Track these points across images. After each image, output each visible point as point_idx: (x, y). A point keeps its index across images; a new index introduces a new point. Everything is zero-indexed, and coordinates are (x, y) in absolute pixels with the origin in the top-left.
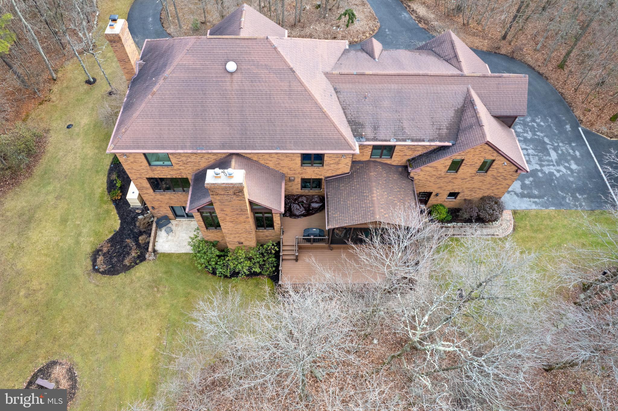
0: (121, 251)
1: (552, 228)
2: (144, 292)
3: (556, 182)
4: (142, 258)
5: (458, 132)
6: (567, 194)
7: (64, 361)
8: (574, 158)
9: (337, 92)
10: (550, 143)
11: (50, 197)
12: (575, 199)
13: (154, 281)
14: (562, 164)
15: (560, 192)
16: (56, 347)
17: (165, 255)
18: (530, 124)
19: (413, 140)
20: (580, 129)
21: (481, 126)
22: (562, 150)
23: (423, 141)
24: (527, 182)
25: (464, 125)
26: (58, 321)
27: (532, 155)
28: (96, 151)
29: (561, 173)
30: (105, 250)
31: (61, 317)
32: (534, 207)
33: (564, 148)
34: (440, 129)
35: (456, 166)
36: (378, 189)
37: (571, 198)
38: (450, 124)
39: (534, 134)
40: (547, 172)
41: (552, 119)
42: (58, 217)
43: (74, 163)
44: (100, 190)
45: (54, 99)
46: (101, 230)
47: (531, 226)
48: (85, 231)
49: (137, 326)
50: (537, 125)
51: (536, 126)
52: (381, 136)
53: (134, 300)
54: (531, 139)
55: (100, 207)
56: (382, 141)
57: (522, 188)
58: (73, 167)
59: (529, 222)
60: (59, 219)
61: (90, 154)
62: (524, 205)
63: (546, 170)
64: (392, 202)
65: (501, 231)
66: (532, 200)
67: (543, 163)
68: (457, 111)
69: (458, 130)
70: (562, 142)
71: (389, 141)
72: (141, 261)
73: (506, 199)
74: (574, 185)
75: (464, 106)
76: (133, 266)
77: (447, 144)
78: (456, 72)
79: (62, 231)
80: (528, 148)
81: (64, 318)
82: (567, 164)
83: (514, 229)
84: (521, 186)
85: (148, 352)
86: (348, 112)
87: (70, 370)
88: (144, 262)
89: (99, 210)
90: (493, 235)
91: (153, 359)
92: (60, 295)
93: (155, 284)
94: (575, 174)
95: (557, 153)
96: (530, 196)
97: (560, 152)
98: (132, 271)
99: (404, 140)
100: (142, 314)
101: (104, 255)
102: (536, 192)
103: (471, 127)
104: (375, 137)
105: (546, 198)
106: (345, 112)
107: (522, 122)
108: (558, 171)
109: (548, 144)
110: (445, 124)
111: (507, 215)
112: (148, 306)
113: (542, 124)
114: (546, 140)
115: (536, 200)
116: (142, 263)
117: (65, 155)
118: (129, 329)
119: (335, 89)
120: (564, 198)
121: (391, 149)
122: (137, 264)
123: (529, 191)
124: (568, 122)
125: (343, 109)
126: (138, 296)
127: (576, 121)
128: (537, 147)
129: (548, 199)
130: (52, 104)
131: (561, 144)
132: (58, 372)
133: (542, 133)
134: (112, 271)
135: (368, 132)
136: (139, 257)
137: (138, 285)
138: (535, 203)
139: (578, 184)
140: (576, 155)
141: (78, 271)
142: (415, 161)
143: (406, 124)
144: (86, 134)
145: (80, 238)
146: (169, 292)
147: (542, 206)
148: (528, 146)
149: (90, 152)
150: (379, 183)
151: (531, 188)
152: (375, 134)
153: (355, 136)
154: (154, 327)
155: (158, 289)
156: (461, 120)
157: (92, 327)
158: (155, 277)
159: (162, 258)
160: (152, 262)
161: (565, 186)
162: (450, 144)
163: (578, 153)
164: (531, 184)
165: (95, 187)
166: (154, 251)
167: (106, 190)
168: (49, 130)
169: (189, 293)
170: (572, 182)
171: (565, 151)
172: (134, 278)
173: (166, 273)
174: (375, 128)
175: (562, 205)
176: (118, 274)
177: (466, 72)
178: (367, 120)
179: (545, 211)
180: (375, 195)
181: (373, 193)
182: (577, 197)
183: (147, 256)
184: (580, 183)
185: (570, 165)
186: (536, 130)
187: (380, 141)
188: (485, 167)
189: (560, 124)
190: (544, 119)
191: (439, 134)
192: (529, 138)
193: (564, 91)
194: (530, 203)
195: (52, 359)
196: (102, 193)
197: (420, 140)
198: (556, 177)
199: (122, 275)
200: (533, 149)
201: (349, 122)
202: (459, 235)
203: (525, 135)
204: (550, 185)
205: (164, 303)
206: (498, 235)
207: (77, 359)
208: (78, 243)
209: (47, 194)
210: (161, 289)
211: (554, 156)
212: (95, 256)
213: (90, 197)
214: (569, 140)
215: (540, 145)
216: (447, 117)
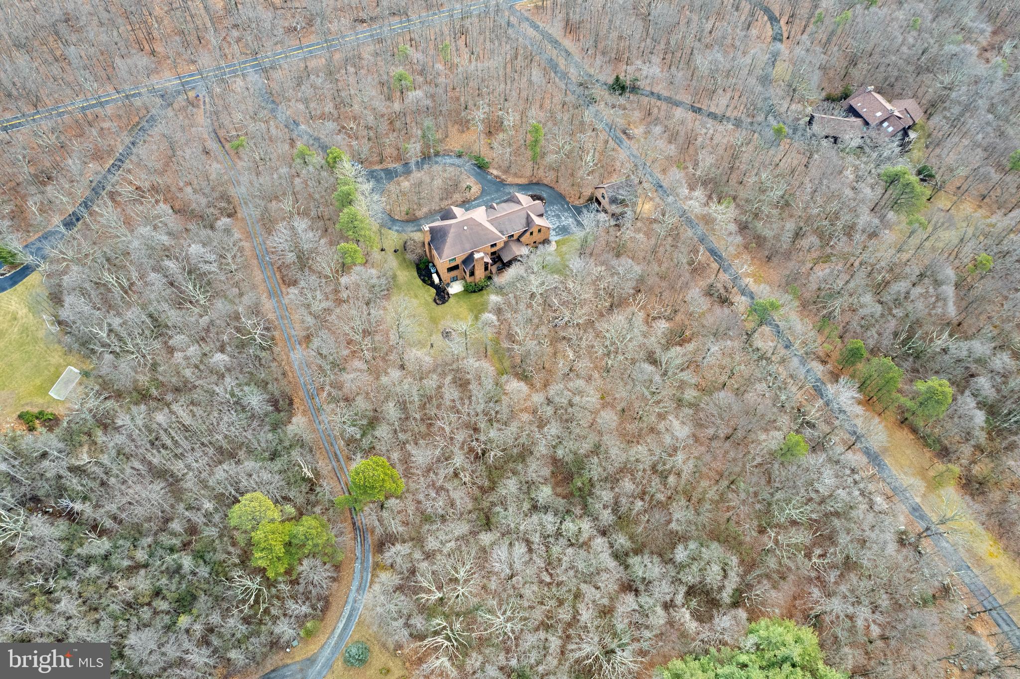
0: (441, 298)
2: (455, 306)
5: (529, 224)
8: (570, 217)
9: (493, 225)
10: (561, 215)
14: (567, 220)
15: (568, 230)
18: (552, 209)
19: (517, 231)
20: (570, 206)
21: (534, 220)
24: (555, 232)
33: (566, 214)
35: (531, 233)
38: (526, 223)
39: (555, 213)
56: (510, 234)
59: (561, 241)
62: (558, 238)
63: (562, 224)
64: (519, 249)
66: (560, 235)
67: (560, 222)
68: (526, 218)
70: (565, 212)
73: (551, 238)
77: (527, 229)
78: (521, 207)
80: (552, 220)
83: (557, 246)
84: (553, 233)
86: (498, 229)
95: (564, 217)
98: (448, 301)
99: (515, 232)
101: (438, 299)
102: (561, 233)
103: (531, 222)
104: (507, 234)
107: (549, 210)
108: (566, 223)
110: (524, 223)
111: (554, 243)
113: (557, 208)
116: (449, 298)
121: (512, 236)
123: (558, 233)
124: (565, 204)
127: (568, 202)
133: (557, 211)
134: (442, 303)
135: (505, 233)
136: (447, 297)
137: (453, 304)
142: (520, 236)
143: (514, 228)
145: (427, 300)
150: (513, 246)
153: (502, 235)
156: (528, 221)
159: (454, 295)
160: (452, 297)
164: (558, 231)
166: (451, 294)
172: (450, 303)
173: (458, 298)
174: (507, 231)
176: (445, 303)
177: (525, 206)
178: (504, 230)
181: (513, 249)
183: (449, 296)
188: (539, 231)
189: (563, 206)
191: (524, 227)
192: (551, 217)
197: (519, 230)
201: (500, 232)
203: (549, 217)
212: (435, 300)
213: (419, 286)
214: (567, 211)
215: (558, 217)
216: (524, 221)
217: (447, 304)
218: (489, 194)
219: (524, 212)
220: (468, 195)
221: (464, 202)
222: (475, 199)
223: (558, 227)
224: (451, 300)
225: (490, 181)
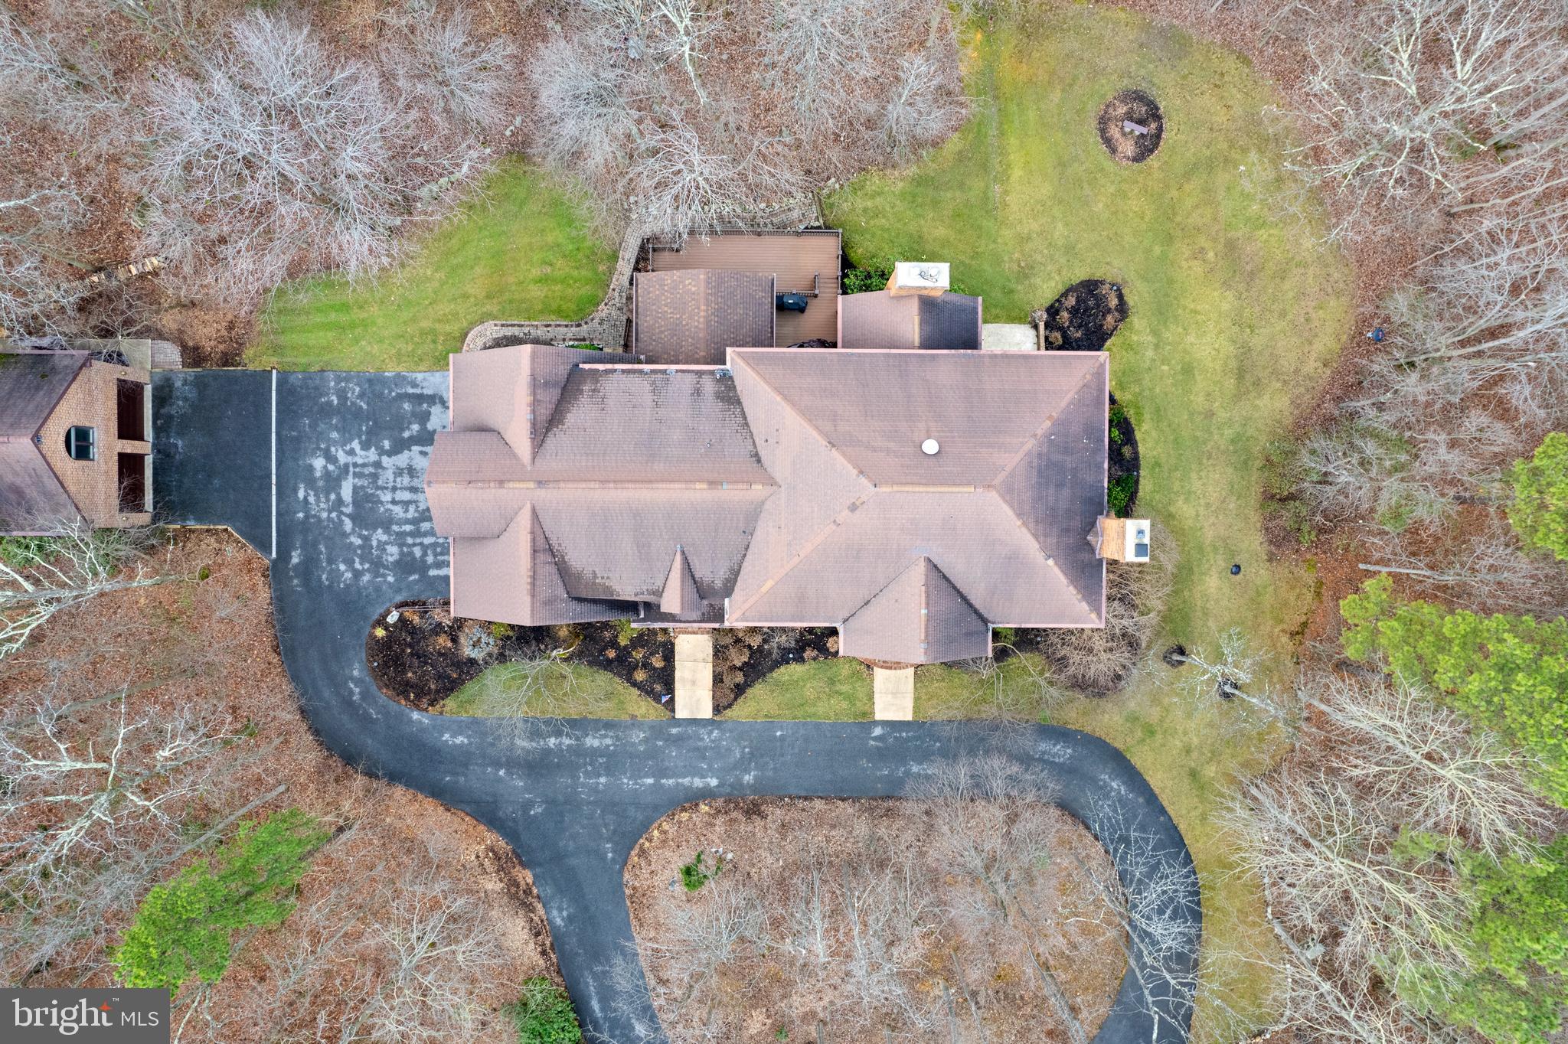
0: (1085, 317)
1: (402, 336)
2: (1039, 258)
3: (364, 428)
4: (1053, 311)
5: (565, 385)
6: (353, 403)
7: (1125, 162)
8: (311, 483)
9: (757, 455)
10: (344, 518)
11: (1222, 415)
12: (342, 395)
13: (1026, 276)
14: (340, 468)
15: (365, 406)
16: (1140, 179)
17: (1020, 320)
18: (367, 566)
19: (641, 372)
20: (274, 555)
21: (534, 377)
22: (328, 500)
23: (623, 371)
24: (415, 427)
25: (556, 393)
26: (1149, 215)
27: (387, 488)
28: (1172, 509)
29: (348, 448)
30: (1109, 319)
31: (1147, 220)
32: (420, 376)
33: (321, 508)
34: (594, 391)
36: (696, 327)
37: (349, 395)
38: (576, 399)
39: (366, 539)
40: (373, 449)
41: (320, 578)
42: (1198, 378)
43: (1204, 484)
44: (1145, 427)
45: (1285, 639)
46: (1124, 353)
47: (434, 342)
48: (1150, 353)
49: (1039, 207)
50: (354, 562)
51: (357, 560)
52: (690, 379)
53: (1050, 244)
54: (375, 529)
55: (1136, 395)
56: (689, 371)
57: (429, 413)
58: (1203, 474)
59: (436, 349)
60: (1196, 373)
61: (1180, 502)
63: (372, 455)
64: (675, 308)
65: (488, 333)
66: (418, 391)
67: (372, 470)
68: (561, 422)
69: (564, 389)
70: (320, 520)
71: (677, 371)
72: (1052, 306)
74: (334, 421)
75: (548, 430)
76: (1062, 296)
77: (587, 366)
79: (1185, 351)
80: (390, 506)
81: (1142, 218)
82: (331, 467)
83: (466, 335)
84: (429, 420)
85: (1017, 173)
86: (740, 420)
87: (1113, 151)
88: (1047, 305)
89: (1137, 390)
90: (503, 325)
91: (1009, 165)
92: (1157, 250)
93: (1025, 273)
94: (323, 446)
95: (338, 495)
96: (420, 398)
97: (333, 497)
98: (1061, 289)
99: (653, 372)
100: (1035, 226)
101: (1109, 311)
102: (407, 406)
103: (546, 384)
104: (700, 377)
105: (393, 394)
106: (745, 418)
107: (382, 570)
108: (352, 452)
109: (348, 516)
110: (584, 400)
112: (1029, 238)
113: (342, 567)
114: (348, 525)
115: (411, 391)
116: (1049, 303)
117: (1224, 501)
118: (1049, 203)
119: (759, 461)
120: (361, 396)
122: (1058, 301)
123: (418, 409)
124: (291, 573)
125: (747, 424)
126: (1046, 251)
127: (274, 575)
128: (371, 509)
129: (390, 392)
130: (1285, 626)
131: (325, 515)
132: (1128, 148)
133: (351, 543)
134: (1090, 286)
135: (709, 386)
136: (1057, 312)
137: (1049, 268)
138: (415, 385)
139: (326, 424)
140: (306, 491)
141: (1140, 285)
143: (648, 398)
144: (1201, 549)
145: (1155, 341)
146: (1003, 261)
147: (404, 378)
148: (387, 510)
149: (1184, 510)
150: (693, 338)
151: (414, 414)
152: (698, 383)
153: (731, 378)
154: (1015, 208)
155: (1019, 266)
156: (557, 406)
157: (1101, 205)
158: (1027, 282)
159: (1022, 315)
160: (1036, 307)
161: (349, 419)
162: (581, 366)
163: (301, 494)
164: (410, 423)
165: (1154, 434)
166: (1036, 327)
167: (1136, 428)
168: (1270, 560)
169: (972, 258)
170: (337, 429)
171: (323, 500)
172: (1057, 278)
173: (1012, 291)
174: (697, 392)
175: (370, 381)
176: (1082, 283)
178: (710, 404)
179: (401, 369)
180: (702, 314)
181: (704, 317)
182: (339, 397)
183: (1045, 316)
184: (322, 426)
185: (325, 467)
186: (359, 552)
187: (693, 371)
189: (307, 569)
190: (335, 575)
191: (597, 382)
192: (380, 531)
193: (270, 657)
194: (425, 384)
195: (1142, 165)
196: (1140, 422)
197: (629, 371)
198: (360, 437)
199: (1075, 281)
200: (382, 503)
201: (739, 402)
202: (559, 325)
203: (384, 538)
204: (375, 422)
205: (1006, 244)
206: (496, 325)
207: (1109, 165)
208: (1155, 333)
209: (1230, 422)
210: (1015, 267)
211: (346, 491)
212: (1123, 309)
213: (1159, 414)
214: (305, 526)
215: (366, 512)
216: (582, 412)
217: (1080, 274)
218: (612, 805)
219: (550, 463)
220: (717, 844)
221: (754, 811)
222: (692, 800)
223: (399, 447)
224: (1046, 289)
225: (569, 886)
